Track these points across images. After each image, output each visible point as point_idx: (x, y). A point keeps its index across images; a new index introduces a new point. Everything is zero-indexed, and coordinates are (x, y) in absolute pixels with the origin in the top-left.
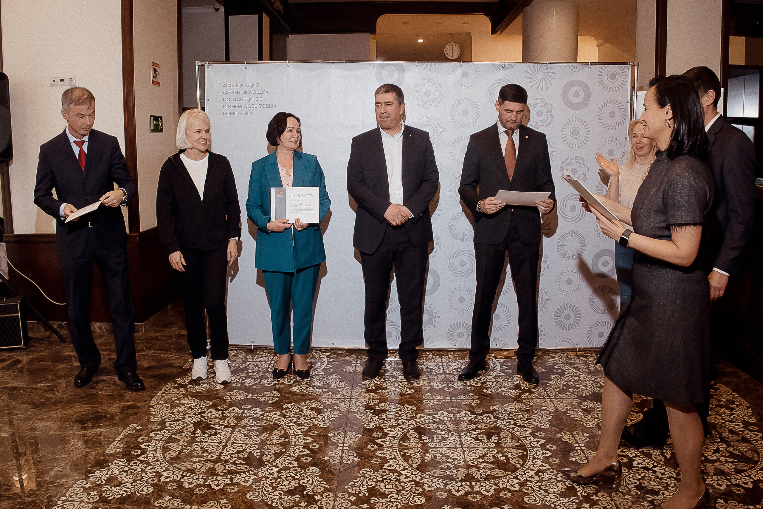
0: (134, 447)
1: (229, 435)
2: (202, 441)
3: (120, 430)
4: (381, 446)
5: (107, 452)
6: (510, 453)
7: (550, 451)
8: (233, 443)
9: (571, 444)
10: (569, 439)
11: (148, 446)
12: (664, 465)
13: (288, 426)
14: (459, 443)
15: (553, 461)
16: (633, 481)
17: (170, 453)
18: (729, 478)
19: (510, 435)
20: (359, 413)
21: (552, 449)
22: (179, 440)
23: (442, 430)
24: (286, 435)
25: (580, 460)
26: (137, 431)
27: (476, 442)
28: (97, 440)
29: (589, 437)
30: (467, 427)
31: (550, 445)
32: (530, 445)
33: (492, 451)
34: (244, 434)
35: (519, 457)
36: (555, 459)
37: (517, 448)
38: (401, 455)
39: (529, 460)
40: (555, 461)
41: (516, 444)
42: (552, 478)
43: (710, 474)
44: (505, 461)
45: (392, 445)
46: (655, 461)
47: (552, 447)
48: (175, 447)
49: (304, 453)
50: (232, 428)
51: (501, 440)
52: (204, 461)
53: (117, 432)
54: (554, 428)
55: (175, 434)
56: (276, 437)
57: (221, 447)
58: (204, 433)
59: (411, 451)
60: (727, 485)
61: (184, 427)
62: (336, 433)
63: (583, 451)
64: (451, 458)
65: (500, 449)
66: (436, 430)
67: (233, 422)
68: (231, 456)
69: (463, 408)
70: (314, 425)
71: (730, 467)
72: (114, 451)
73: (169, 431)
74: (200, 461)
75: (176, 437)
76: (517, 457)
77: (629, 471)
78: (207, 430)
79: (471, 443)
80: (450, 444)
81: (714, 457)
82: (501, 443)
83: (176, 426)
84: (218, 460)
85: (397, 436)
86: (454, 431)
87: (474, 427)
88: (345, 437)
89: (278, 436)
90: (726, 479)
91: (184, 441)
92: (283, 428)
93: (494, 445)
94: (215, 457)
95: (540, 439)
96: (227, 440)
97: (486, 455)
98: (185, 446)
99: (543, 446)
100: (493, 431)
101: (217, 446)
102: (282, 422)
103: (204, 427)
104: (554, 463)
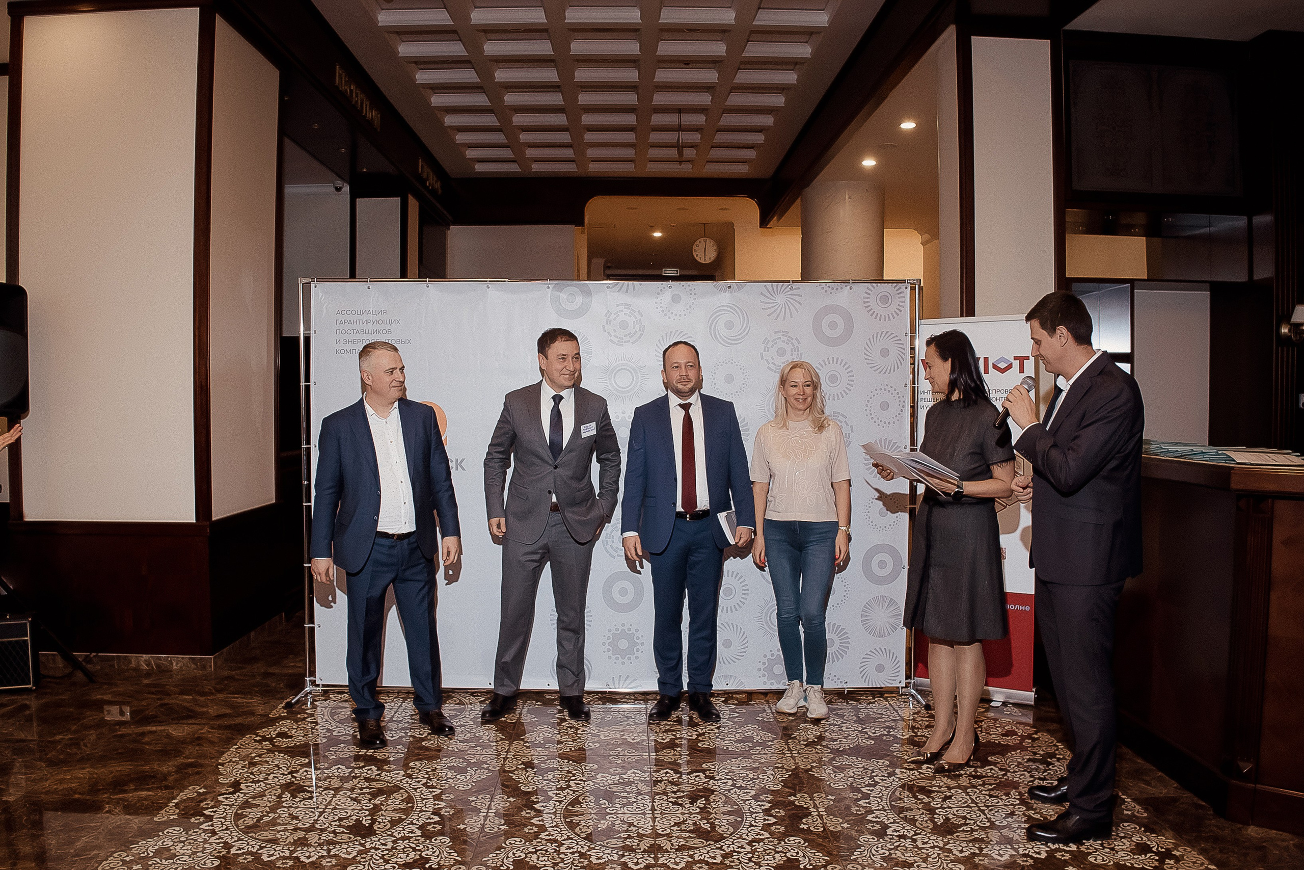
0: (194, 813)
1: (328, 800)
2: (291, 807)
3: (175, 794)
4: (539, 813)
5: (156, 819)
6: (718, 819)
7: (775, 817)
8: (335, 808)
9: (807, 808)
10: (806, 802)
11: (214, 812)
12: (930, 833)
13: (413, 789)
14: (650, 808)
15: (776, 829)
16: (881, 852)
17: (245, 820)
18: (1017, 847)
19: (724, 798)
20: (516, 772)
21: (779, 815)
22: (259, 805)
23: (629, 793)
24: (410, 799)
25: (814, 827)
26: (199, 794)
27: (674, 806)
28: (142, 806)
29: (834, 801)
30: (665, 789)
31: (777, 810)
32: (749, 810)
33: (694, 817)
34: (352, 798)
35: (730, 824)
36: (778, 827)
37: (729, 813)
38: (566, 822)
39: (743, 827)
40: (779, 829)
41: (730, 809)
42: (770, 849)
43: (991, 843)
44: (709, 829)
45: (556, 811)
46: (918, 828)
47: (779, 812)
48: (252, 815)
49: (432, 821)
50: (334, 790)
51: (709, 804)
52: (291, 830)
53: (170, 796)
54: (787, 790)
55: (254, 798)
56: (396, 801)
57: (317, 814)
58: (294, 796)
59: (581, 818)
60: (1011, 856)
61: (266, 790)
62: (480, 797)
63: (821, 816)
64: (635, 826)
65: (705, 815)
66: (621, 792)
67: (336, 783)
68: (330, 824)
69: (664, 766)
70: (450, 787)
71: (1021, 834)
72: (166, 818)
73: (245, 794)
74: (286, 830)
75: (255, 802)
76: (727, 824)
77: (878, 840)
78: (299, 793)
79: (666, 808)
80: (637, 810)
81: (1004, 822)
82: (709, 808)
83: (255, 789)
84: (312, 829)
85: (565, 799)
86: (646, 794)
87: (675, 789)
88: (491, 801)
89: (398, 800)
90: (1013, 848)
91: (265, 807)
92: (406, 791)
93: (698, 810)
94: (308, 825)
95: (763, 803)
96: (326, 806)
97: (684, 822)
98: (266, 812)
99: (767, 812)
100: (701, 794)
101: (312, 812)
102: (406, 783)
103: (294, 790)
104: (777, 831)
